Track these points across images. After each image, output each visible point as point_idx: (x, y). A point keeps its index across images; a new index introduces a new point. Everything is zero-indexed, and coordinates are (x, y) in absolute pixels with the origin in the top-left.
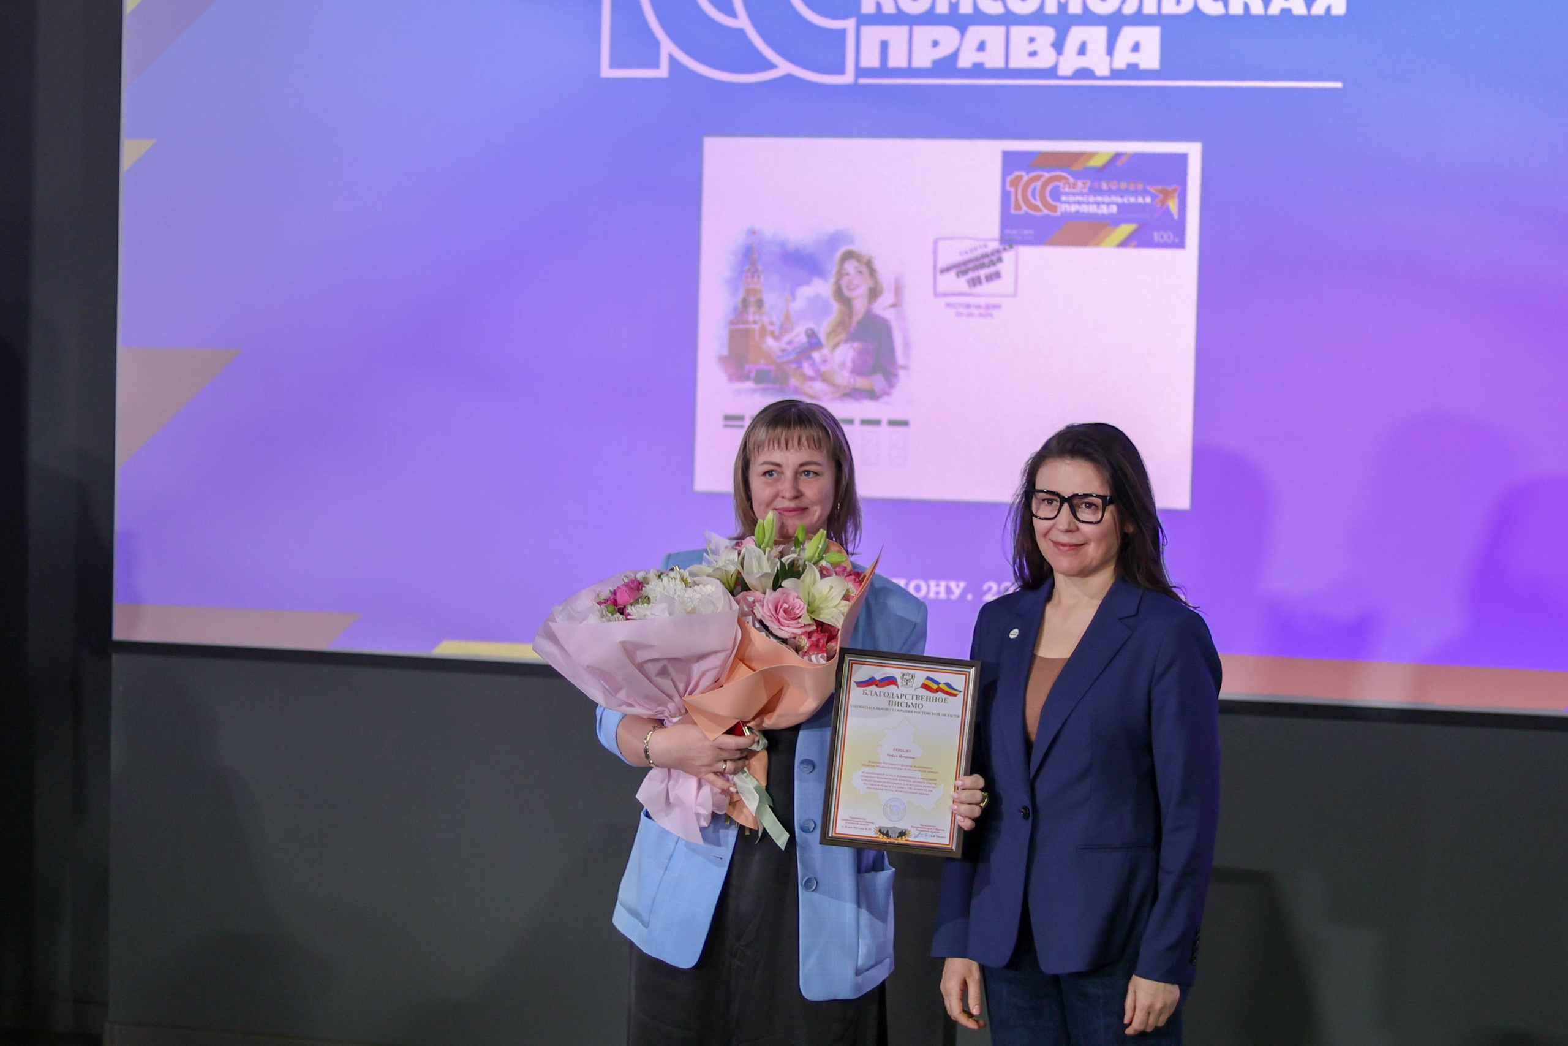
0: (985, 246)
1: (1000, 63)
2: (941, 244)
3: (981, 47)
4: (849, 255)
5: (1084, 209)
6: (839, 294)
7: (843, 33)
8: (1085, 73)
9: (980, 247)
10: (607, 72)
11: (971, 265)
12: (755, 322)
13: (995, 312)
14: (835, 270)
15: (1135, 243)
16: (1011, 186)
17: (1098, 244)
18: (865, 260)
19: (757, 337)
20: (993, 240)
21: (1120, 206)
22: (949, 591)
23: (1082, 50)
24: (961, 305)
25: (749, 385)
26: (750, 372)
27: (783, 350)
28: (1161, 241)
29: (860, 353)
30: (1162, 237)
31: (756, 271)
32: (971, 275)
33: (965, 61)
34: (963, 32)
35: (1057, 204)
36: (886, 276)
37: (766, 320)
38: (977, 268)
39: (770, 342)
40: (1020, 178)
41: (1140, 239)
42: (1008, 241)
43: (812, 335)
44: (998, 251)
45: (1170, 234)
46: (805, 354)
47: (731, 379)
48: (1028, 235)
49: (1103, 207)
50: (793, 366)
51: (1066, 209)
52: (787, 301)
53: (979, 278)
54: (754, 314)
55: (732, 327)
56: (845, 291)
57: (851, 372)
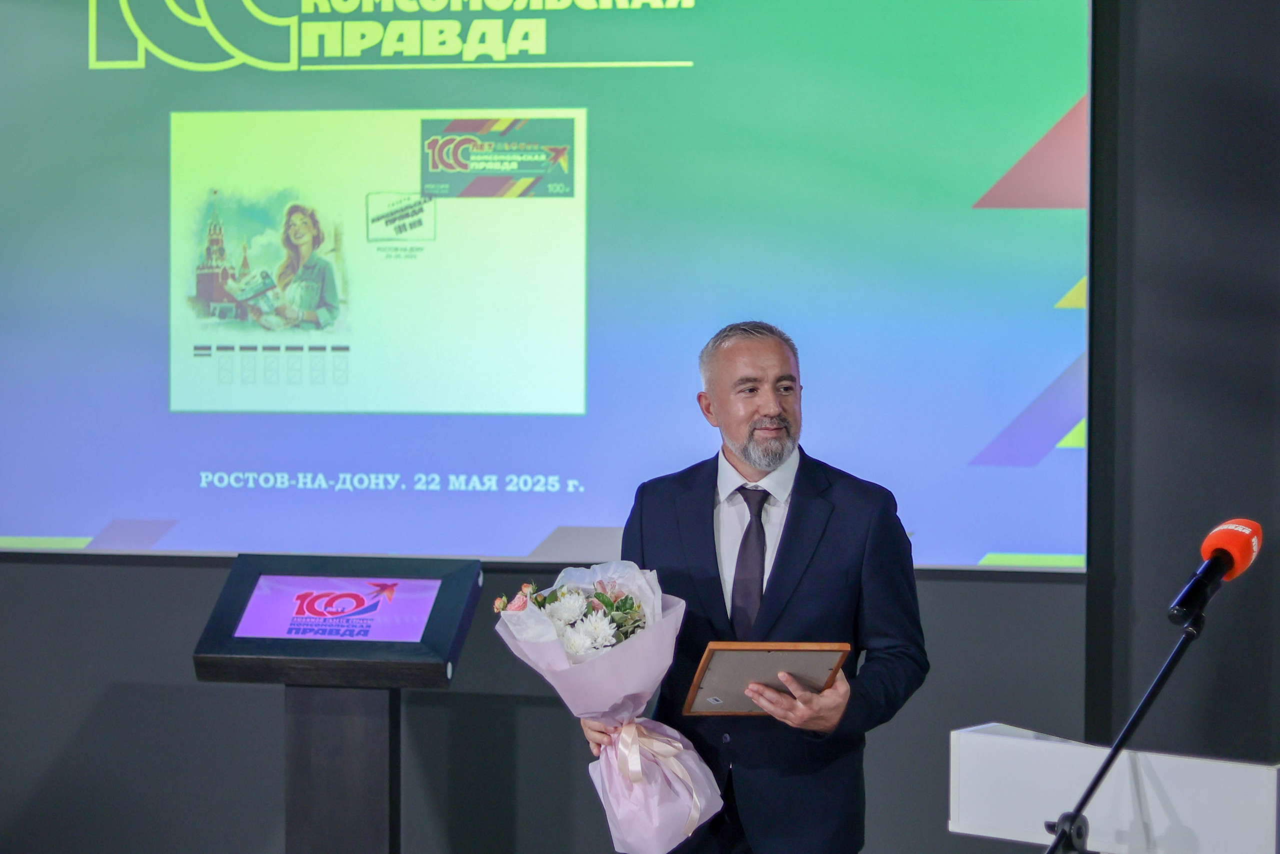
0: (409, 199)
1: (416, 52)
2: (370, 197)
3: (401, 38)
4: (295, 210)
5: (490, 166)
6: (287, 241)
7: (287, 29)
8: (484, 58)
9: (405, 199)
10: (94, 64)
11: (397, 215)
12: (218, 267)
13: (418, 254)
14: (283, 221)
15: (532, 193)
16: (429, 148)
17: (502, 195)
18: (310, 212)
19: (220, 280)
21: (521, 164)
22: (386, 482)
23: (482, 40)
24: (390, 249)
25: (215, 319)
26: (215, 309)
27: (243, 290)
28: (555, 191)
29: (307, 288)
30: (555, 188)
31: (219, 223)
32: (397, 223)
33: (387, 51)
35: (468, 162)
36: (326, 226)
37: (226, 264)
38: (402, 217)
39: (230, 282)
40: (436, 142)
41: (536, 190)
42: (428, 195)
43: (266, 276)
44: (420, 203)
45: (562, 185)
46: (261, 293)
47: (198, 316)
48: (444, 189)
49: (506, 164)
50: (251, 303)
51: (474, 166)
52: (245, 249)
53: (404, 226)
54: (216, 260)
55: (199, 272)
56: (292, 238)
57: (301, 306)
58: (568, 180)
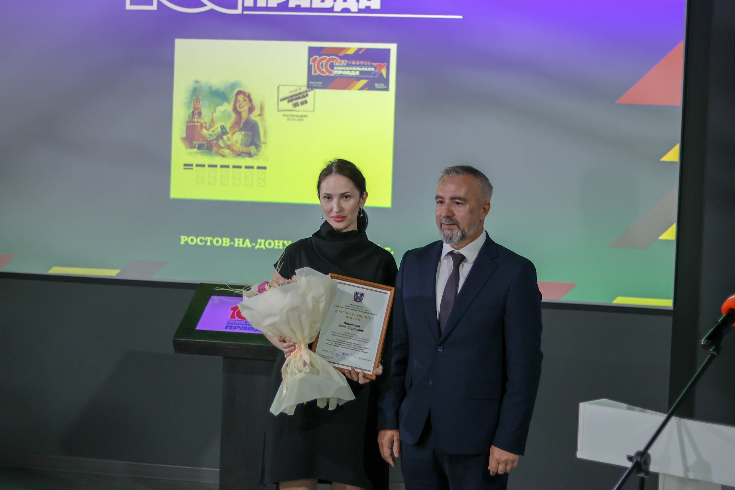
0: (301, 89)
2: (280, 87)
4: (240, 93)
5: (345, 73)
6: (235, 110)
9: (298, 89)
10: (129, 7)
11: (294, 98)
12: (198, 122)
13: (305, 119)
14: (233, 99)
15: (367, 88)
16: (312, 62)
17: (350, 89)
18: (247, 95)
19: (199, 129)
20: (304, 86)
21: (361, 72)
24: (290, 115)
25: (195, 150)
26: (195, 144)
27: (210, 135)
28: (379, 88)
29: (245, 135)
30: (379, 86)
31: (199, 99)
32: (294, 102)
35: (333, 71)
36: (256, 102)
37: (202, 121)
38: (296, 99)
39: (204, 131)
41: (369, 87)
42: (310, 87)
43: (223, 128)
44: (306, 91)
45: (382, 84)
46: (220, 137)
47: (187, 148)
48: (319, 84)
49: (353, 72)
50: (215, 142)
51: (336, 73)
52: (212, 113)
53: (298, 103)
54: (197, 118)
55: (187, 124)
56: (238, 109)
57: (241, 145)
58: (386, 82)
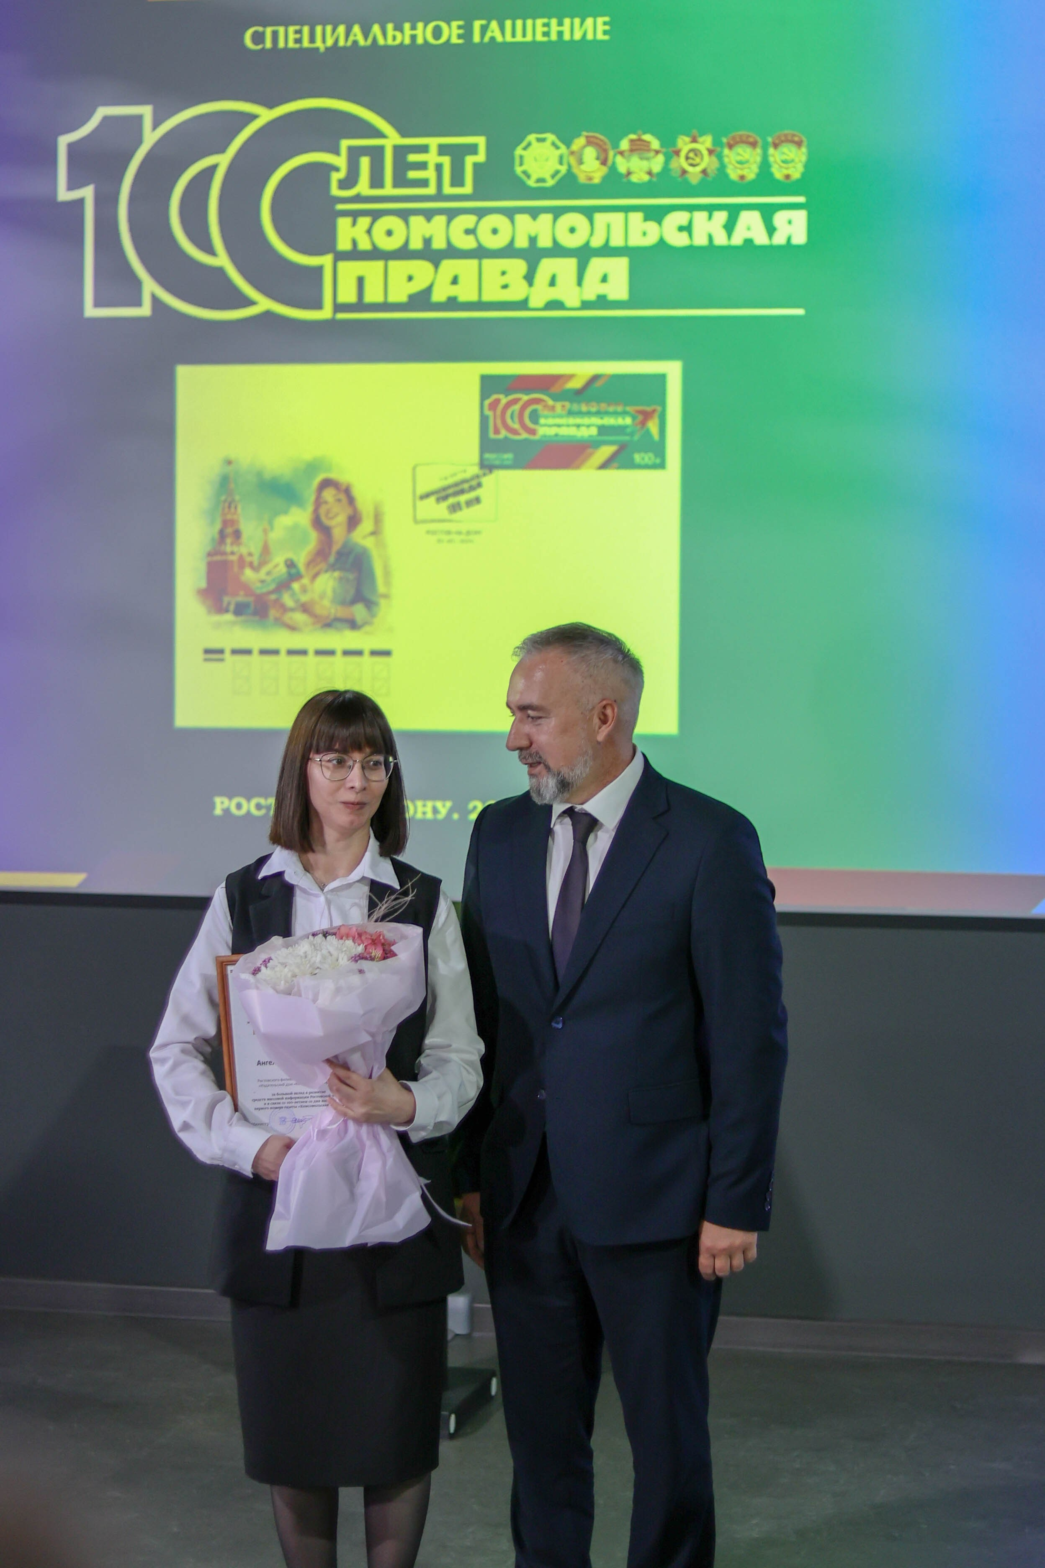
0: (465, 471)
1: (473, 297)
2: (418, 469)
3: (455, 281)
4: (327, 483)
5: (564, 432)
6: (317, 523)
7: (319, 270)
8: (555, 305)
9: (460, 472)
10: (90, 311)
11: (450, 491)
12: (233, 553)
13: (476, 538)
14: (313, 498)
15: (615, 465)
16: (489, 409)
17: (578, 467)
18: (344, 487)
19: (236, 569)
20: (474, 465)
21: (602, 430)
22: (437, 811)
23: (553, 283)
24: (441, 531)
25: (229, 617)
26: (229, 604)
27: (263, 581)
28: (642, 463)
29: (341, 579)
30: (643, 459)
31: (233, 501)
32: (451, 500)
33: (438, 296)
34: (436, 266)
35: (536, 427)
37: (244, 550)
38: (456, 494)
39: (248, 573)
41: (621, 461)
42: (487, 467)
43: (290, 564)
44: (477, 476)
45: (651, 455)
46: (284, 585)
47: (209, 612)
48: (508, 459)
49: (583, 429)
50: (273, 597)
51: (545, 432)
52: (265, 532)
53: (459, 504)
54: (231, 545)
55: (210, 559)
56: (324, 519)
57: (334, 601)
58: (659, 449)
